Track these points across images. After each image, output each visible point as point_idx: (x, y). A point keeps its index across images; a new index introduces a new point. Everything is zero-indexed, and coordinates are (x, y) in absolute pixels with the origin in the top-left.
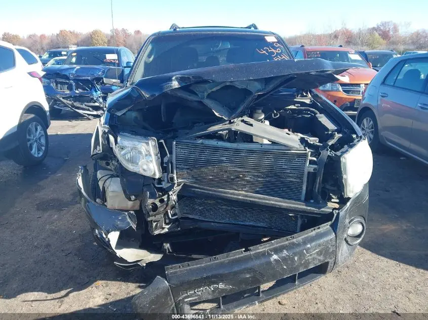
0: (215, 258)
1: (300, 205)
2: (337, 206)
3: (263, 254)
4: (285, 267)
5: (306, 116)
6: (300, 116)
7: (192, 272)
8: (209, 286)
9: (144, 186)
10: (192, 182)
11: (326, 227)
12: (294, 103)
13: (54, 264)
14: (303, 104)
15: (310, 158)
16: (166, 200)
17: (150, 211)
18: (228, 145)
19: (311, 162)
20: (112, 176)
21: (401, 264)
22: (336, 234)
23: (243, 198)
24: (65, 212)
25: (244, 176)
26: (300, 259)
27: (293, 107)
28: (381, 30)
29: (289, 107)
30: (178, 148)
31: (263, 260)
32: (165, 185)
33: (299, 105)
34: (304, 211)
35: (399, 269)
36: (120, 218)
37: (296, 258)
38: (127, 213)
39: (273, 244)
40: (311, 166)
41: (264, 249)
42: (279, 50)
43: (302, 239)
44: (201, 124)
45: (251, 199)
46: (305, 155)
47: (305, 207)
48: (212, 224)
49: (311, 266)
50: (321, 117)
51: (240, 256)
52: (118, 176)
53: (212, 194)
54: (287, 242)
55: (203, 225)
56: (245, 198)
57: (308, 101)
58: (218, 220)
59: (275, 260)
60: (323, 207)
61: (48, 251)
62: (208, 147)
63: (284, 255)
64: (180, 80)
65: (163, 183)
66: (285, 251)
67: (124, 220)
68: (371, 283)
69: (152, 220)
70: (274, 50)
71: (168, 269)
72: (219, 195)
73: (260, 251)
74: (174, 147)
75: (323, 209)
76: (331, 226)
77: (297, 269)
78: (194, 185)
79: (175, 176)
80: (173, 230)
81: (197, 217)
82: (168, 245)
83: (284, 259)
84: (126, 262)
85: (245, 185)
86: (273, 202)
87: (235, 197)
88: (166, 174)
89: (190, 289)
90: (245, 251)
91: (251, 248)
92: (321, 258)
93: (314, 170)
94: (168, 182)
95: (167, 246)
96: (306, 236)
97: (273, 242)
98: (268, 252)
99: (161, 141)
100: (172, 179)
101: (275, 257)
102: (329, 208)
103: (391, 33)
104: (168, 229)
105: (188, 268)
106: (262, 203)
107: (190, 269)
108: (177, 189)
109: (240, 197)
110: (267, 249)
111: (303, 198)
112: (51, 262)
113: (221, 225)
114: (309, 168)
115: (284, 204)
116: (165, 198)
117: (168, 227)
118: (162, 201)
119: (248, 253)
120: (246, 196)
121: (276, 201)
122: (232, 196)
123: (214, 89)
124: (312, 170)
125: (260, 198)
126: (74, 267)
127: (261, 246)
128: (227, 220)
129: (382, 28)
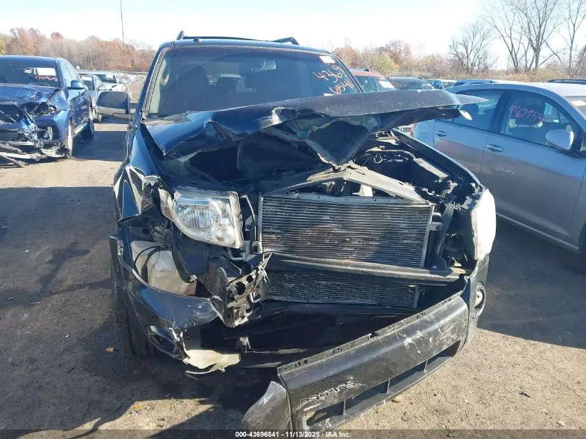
0: (338, 349)
1: (423, 272)
2: (463, 272)
3: (394, 338)
4: (419, 352)
5: (398, 160)
6: (391, 161)
7: (313, 370)
8: (335, 386)
9: (209, 259)
10: (284, 252)
11: (456, 298)
12: (378, 144)
13: (55, 386)
14: (388, 145)
15: (433, 213)
16: (254, 277)
17: (235, 295)
18: (333, 199)
19: (436, 219)
20: (158, 249)
21: (508, 337)
22: (468, 306)
23: (352, 268)
24: (37, 307)
25: (351, 239)
26: (434, 340)
27: (376, 149)
28: (390, 51)
29: (373, 149)
30: (267, 206)
31: (396, 345)
32: (247, 257)
33: (384, 147)
34: (427, 281)
35: (506, 342)
36: (200, 307)
37: (431, 340)
38: (209, 299)
39: (402, 325)
40: (434, 223)
41: (393, 332)
42: (340, 75)
43: (433, 315)
44: (291, 172)
45: (363, 269)
46: (428, 210)
47: (428, 275)
48: (307, 306)
49: (445, 348)
50: (422, 162)
51: (366, 343)
52: (166, 248)
53: (311, 266)
54: (417, 321)
55: (296, 309)
56: (355, 269)
57: (393, 142)
58: (314, 300)
59: (409, 344)
60: (449, 274)
61: (37, 369)
62: (308, 203)
63: (418, 337)
64: (282, 114)
65: (244, 254)
66: (418, 331)
67: (205, 309)
68: (484, 361)
69: (233, 307)
70: (333, 75)
71: (281, 370)
72: (322, 267)
73: (389, 334)
74: (261, 204)
75: (448, 277)
76: (461, 296)
77: (430, 353)
78: (288, 255)
79: (260, 243)
80: (253, 318)
81: (284, 299)
82: (247, 339)
83: (419, 342)
84: (196, 369)
85: (351, 252)
86: (390, 272)
87: (343, 267)
88: (248, 242)
89: (312, 394)
90: (371, 337)
91: (378, 332)
92: (454, 336)
93: (437, 228)
94: (252, 253)
95: (245, 341)
96: (436, 310)
97: (402, 321)
98: (398, 335)
99: (244, 197)
100: (256, 248)
101: (409, 340)
102: (455, 275)
103: (403, 55)
104: (248, 317)
105: (307, 366)
106: (378, 273)
107: (310, 367)
108: (265, 261)
109: (349, 268)
110: (396, 331)
111: (422, 264)
112: (47, 384)
113: (318, 306)
114: (432, 225)
115: (403, 273)
116: (253, 274)
117: (248, 314)
118: (250, 279)
119: (375, 339)
120: (357, 266)
121: (394, 270)
122: (338, 267)
123: (323, 127)
124: (434, 229)
125: (374, 268)
126: (89, 388)
127: (389, 328)
128: (326, 299)
129: (392, 49)
